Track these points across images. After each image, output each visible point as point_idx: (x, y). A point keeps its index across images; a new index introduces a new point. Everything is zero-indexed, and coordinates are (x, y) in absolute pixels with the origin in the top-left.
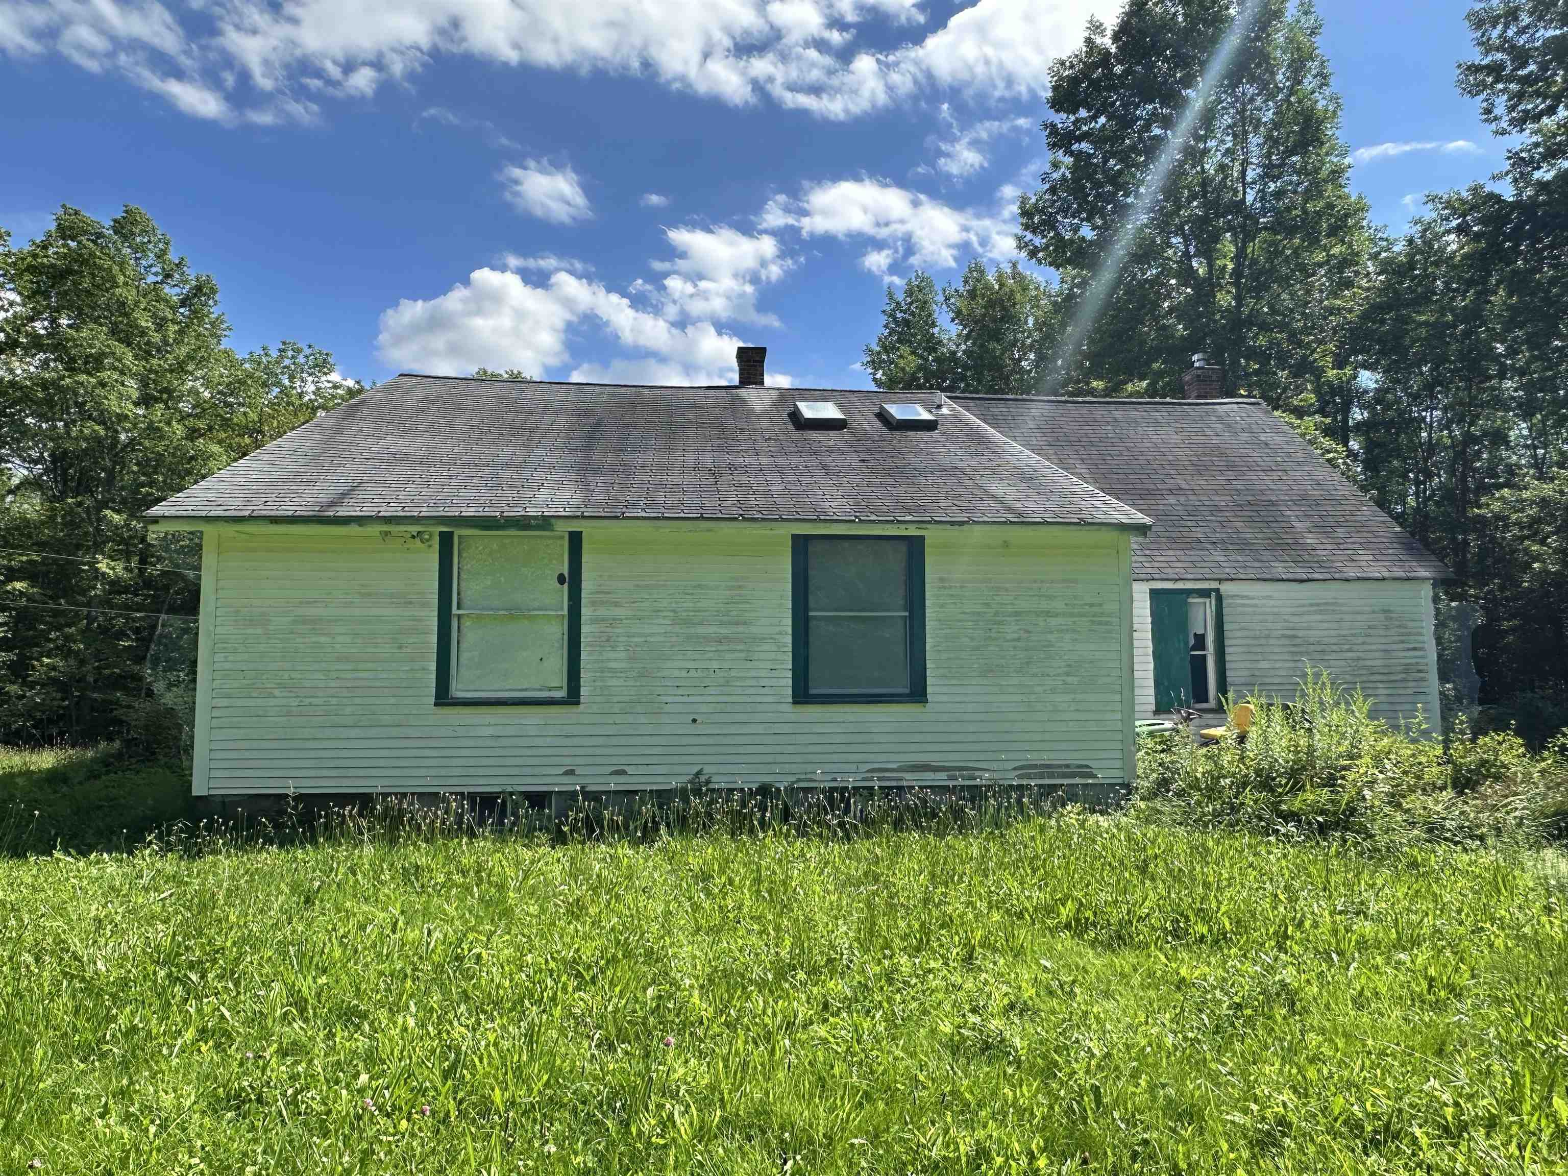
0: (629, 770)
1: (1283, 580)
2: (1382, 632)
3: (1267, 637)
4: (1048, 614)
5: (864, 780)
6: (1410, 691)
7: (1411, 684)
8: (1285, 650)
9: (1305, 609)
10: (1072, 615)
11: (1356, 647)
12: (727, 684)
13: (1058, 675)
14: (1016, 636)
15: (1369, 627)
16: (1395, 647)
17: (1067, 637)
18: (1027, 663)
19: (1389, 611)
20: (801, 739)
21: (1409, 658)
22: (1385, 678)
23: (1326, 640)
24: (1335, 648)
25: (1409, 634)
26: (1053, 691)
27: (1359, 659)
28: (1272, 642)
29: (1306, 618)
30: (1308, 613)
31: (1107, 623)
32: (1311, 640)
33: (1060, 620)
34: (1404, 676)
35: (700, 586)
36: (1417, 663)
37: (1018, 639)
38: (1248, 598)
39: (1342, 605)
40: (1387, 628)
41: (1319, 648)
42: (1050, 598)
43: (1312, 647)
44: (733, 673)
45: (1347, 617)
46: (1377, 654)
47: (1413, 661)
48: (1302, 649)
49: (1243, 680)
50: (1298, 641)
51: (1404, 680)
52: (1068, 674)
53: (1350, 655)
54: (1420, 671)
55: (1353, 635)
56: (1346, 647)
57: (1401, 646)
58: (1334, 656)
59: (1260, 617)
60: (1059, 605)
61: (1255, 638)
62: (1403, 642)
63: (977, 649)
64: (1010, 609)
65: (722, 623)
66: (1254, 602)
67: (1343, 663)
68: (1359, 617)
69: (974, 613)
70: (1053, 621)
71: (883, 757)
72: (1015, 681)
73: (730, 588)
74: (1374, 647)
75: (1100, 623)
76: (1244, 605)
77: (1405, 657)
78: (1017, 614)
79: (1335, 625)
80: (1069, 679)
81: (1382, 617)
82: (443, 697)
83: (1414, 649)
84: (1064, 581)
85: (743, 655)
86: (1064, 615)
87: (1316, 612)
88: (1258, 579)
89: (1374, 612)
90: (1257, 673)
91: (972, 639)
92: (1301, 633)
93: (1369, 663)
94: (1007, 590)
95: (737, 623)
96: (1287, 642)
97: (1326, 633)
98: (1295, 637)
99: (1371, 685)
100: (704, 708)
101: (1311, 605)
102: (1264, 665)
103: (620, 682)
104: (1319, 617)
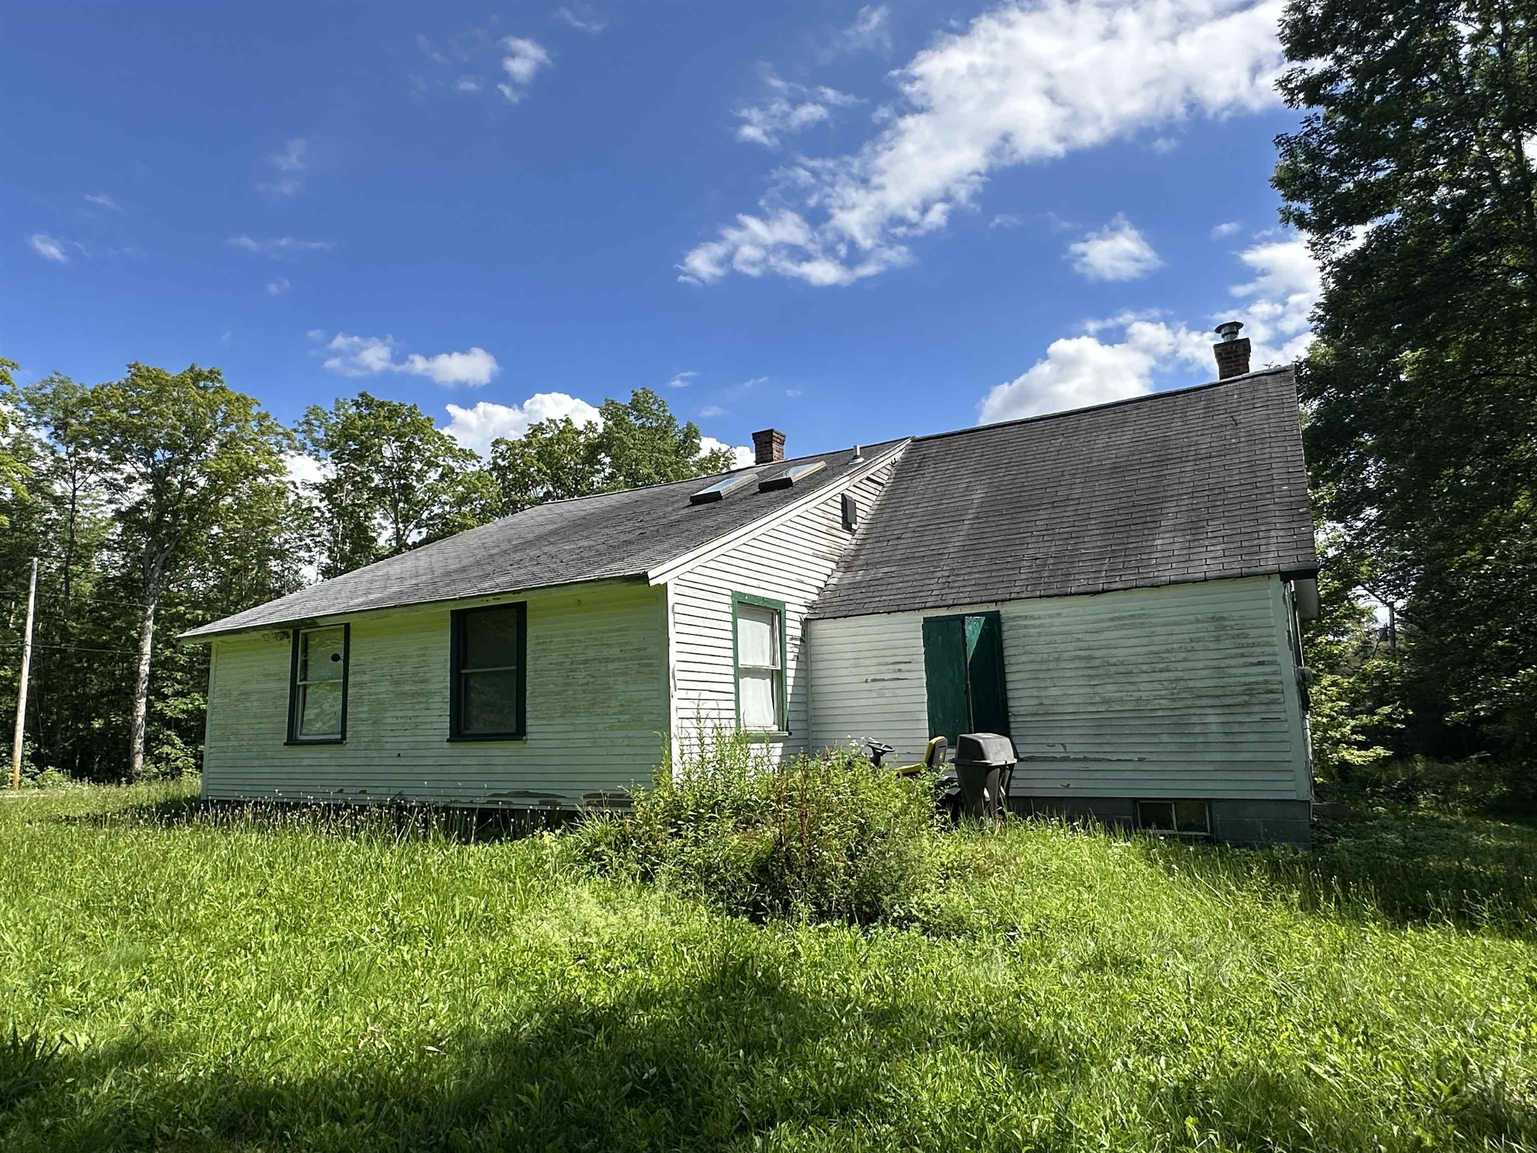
0: (368, 790)
1: (1071, 594)
2: (1212, 646)
3: (1058, 660)
4: (607, 660)
5: (488, 802)
6: (1257, 718)
7: (1256, 709)
8: (1080, 673)
9: (1106, 625)
10: (625, 660)
11: (1173, 666)
12: (416, 728)
13: (614, 714)
14: (585, 681)
15: (1192, 641)
16: (1232, 662)
17: (621, 679)
18: (593, 704)
19: (1223, 618)
20: (453, 770)
21: (1256, 674)
22: (1216, 702)
23: (1134, 659)
24: (1145, 667)
25: (1254, 645)
26: (612, 728)
27: (1178, 680)
28: (1063, 665)
29: (1106, 635)
30: (1108, 629)
31: (650, 665)
32: (1113, 660)
33: (617, 665)
34: (1247, 698)
35: (404, 656)
36: (1266, 682)
37: (587, 684)
38: (1032, 618)
39: (1152, 616)
40: (1218, 639)
41: (1122, 669)
42: (609, 646)
43: (1113, 669)
44: (419, 720)
45: (1159, 630)
46: (1205, 673)
47: (1261, 679)
48: (1101, 671)
49: (1030, 710)
50: (1096, 663)
51: (1246, 704)
52: (621, 713)
53: (1166, 675)
54: (1271, 692)
55: (1167, 651)
56: (1161, 666)
57: (1242, 661)
58: (1145, 678)
59: (1048, 638)
60: (615, 652)
61: (1042, 662)
62: (1243, 655)
63: (559, 693)
64: (581, 658)
65: (415, 682)
66: (1038, 622)
67: (1157, 686)
68: (1177, 629)
69: (557, 664)
70: (611, 666)
71: (500, 785)
72: (584, 720)
73: (418, 656)
74: (1200, 665)
75: (645, 665)
76: (1026, 627)
77: (1246, 675)
78: (586, 662)
79: (1145, 641)
80: (623, 718)
81: (1211, 626)
82: (292, 741)
83: (1261, 663)
84: (618, 630)
85: (424, 706)
86: (619, 660)
87: (1117, 628)
88: (1041, 597)
89: (1198, 621)
90: (1045, 701)
91: (556, 685)
92: (1098, 653)
93: (1191, 684)
94: (580, 641)
95: (422, 682)
96: (1083, 664)
97: (1133, 651)
98: (1091, 658)
99: (1198, 711)
100: (404, 746)
101: (1112, 619)
102: (1054, 691)
103: (365, 728)
104: (1116, 634)
